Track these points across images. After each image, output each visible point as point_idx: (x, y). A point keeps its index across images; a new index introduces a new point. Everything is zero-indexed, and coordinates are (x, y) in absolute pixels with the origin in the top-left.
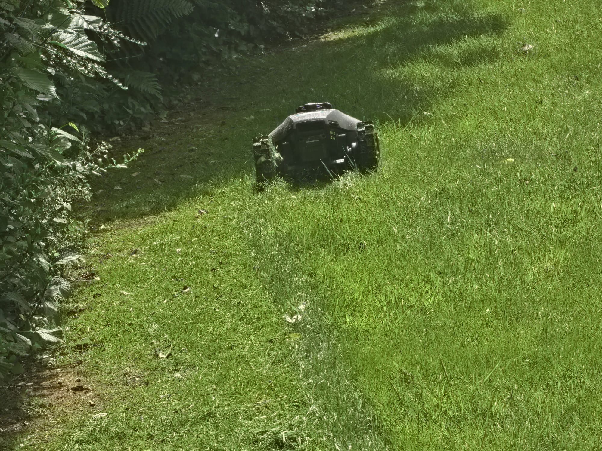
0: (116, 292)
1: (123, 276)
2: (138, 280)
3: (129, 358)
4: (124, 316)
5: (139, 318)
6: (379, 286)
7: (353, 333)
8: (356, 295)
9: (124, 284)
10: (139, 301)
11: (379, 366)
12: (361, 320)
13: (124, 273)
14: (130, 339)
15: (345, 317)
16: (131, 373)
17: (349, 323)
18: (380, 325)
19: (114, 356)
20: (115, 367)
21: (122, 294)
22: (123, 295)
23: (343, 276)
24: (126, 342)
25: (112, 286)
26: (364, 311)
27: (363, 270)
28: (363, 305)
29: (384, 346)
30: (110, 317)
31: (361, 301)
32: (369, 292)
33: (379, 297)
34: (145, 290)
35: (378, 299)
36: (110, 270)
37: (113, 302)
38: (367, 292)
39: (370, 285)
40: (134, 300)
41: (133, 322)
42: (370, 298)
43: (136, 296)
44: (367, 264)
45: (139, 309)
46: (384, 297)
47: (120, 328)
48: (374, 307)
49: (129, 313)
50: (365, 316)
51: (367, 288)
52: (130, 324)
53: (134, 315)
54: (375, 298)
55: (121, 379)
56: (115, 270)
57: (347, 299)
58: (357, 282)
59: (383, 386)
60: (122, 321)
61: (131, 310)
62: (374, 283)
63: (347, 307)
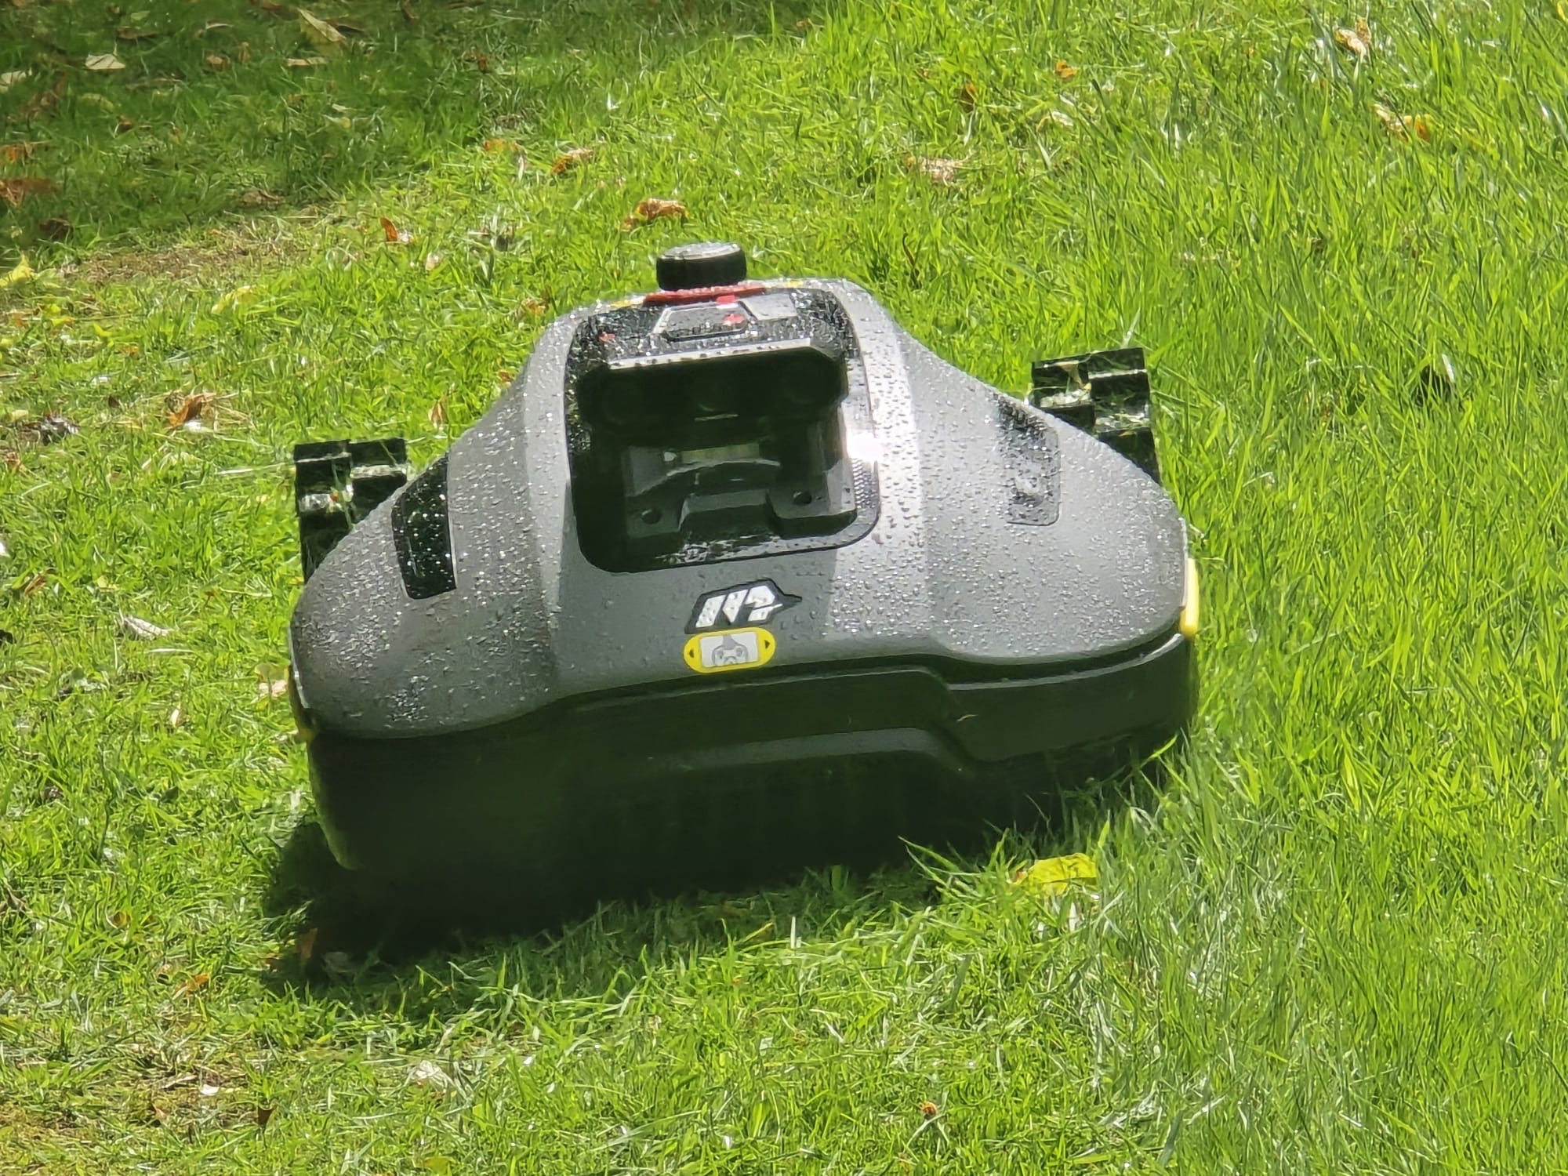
0: (92, 622)
1: (134, 537)
2: (213, 556)
3: (163, 978)
4: (136, 752)
5: (217, 764)
6: (1526, 600)
7: (1381, 855)
8: (1399, 650)
9: (137, 580)
10: (217, 674)
11: (1521, 1032)
12: (1423, 780)
13: (137, 521)
14: (167, 877)
15: (1340, 766)
16: (173, 1056)
17: (1356, 802)
18: (1529, 810)
19: (84, 966)
20: (87, 1025)
21: (126, 633)
22: (134, 636)
23: (1331, 546)
24: (149, 889)
25: (74, 591)
26: (1443, 736)
27: (1436, 517)
28: (1436, 704)
29: (1547, 924)
30: (61, 756)
31: (1424, 679)
32: (1471, 632)
33: (1523, 660)
34: (250, 611)
35: (1517, 671)
36: (63, 504)
37: (78, 674)
38: (1458, 633)
39: (1475, 596)
40: (192, 666)
41: (183, 784)
42: (1474, 669)
43: (205, 641)
44: (1462, 485)
45: (216, 714)
46: (1553, 660)
47: (116, 818)
48: (1494, 714)
49: (163, 735)
50: (1446, 761)
51: (1458, 610)
52: (171, 796)
53: (191, 745)
54: (1501, 666)
55: (120, 1089)
56: (92, 501)
57: (1348, 669)
58: (1404, 583)
59: (1540, 1142)
60: (126, 779)
61: (174, 718)
62: (1496, 584)
63: (1348, 713)
